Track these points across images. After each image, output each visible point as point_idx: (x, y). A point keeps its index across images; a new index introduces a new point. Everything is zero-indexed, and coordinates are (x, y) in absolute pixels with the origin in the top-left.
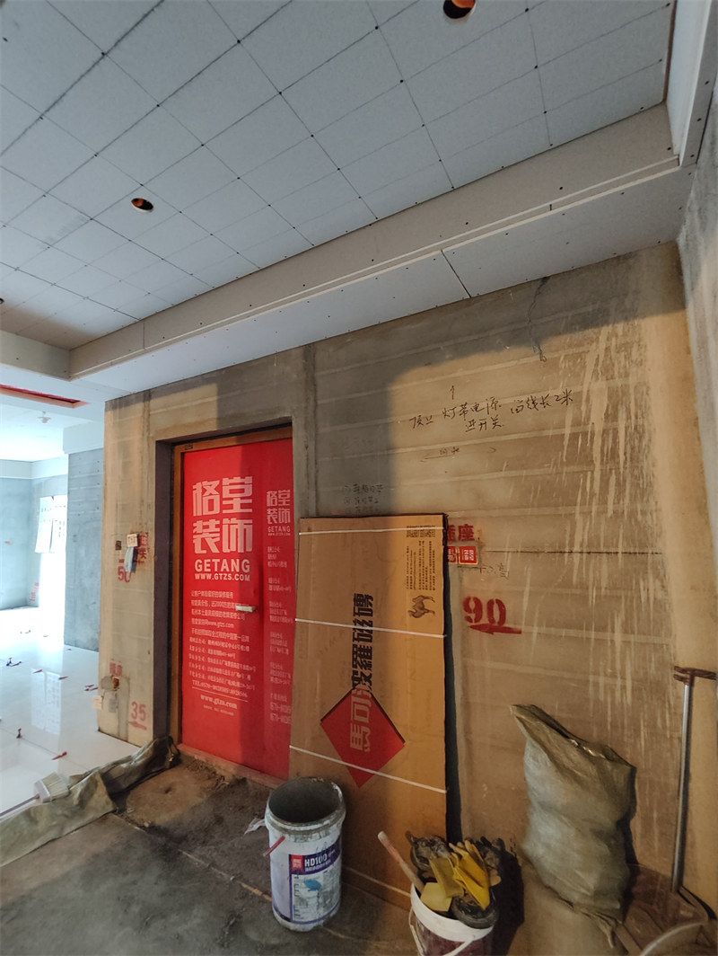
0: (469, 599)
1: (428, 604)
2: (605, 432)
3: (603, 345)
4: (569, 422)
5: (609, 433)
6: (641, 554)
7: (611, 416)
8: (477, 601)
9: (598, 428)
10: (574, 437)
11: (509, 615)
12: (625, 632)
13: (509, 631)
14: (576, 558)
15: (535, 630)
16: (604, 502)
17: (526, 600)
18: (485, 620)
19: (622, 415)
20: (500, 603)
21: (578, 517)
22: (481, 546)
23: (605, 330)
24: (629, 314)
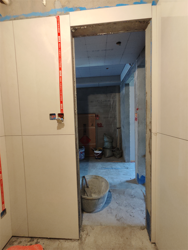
0: (98, 124)
1: (93, 124)
2: (112, 105)
3: (113, 95)
4: (109, 104)
5: (113, 105)
6: (115, 118)
7: (113, 103)
8: (99, 124)
9: (112, 104)
10: (110, 105)
11: (102, 125)
12: (113, 125)
13: (102, 127)
14: (109, 118)
15: (105, 126)
16: (112, 112)
17: (104, 123)
18: (99, 126)
19: (114, 103)
20: (101, 124)
21: (110, 114)
22: (99, 117)
23: (113, 94)
24: (115, 93)
